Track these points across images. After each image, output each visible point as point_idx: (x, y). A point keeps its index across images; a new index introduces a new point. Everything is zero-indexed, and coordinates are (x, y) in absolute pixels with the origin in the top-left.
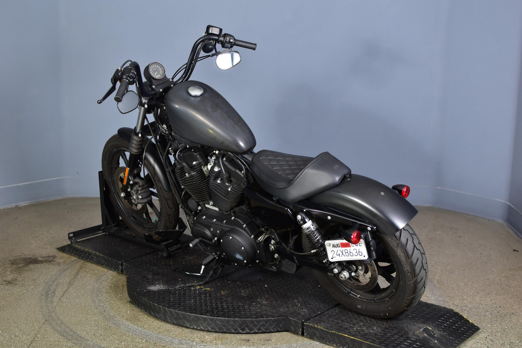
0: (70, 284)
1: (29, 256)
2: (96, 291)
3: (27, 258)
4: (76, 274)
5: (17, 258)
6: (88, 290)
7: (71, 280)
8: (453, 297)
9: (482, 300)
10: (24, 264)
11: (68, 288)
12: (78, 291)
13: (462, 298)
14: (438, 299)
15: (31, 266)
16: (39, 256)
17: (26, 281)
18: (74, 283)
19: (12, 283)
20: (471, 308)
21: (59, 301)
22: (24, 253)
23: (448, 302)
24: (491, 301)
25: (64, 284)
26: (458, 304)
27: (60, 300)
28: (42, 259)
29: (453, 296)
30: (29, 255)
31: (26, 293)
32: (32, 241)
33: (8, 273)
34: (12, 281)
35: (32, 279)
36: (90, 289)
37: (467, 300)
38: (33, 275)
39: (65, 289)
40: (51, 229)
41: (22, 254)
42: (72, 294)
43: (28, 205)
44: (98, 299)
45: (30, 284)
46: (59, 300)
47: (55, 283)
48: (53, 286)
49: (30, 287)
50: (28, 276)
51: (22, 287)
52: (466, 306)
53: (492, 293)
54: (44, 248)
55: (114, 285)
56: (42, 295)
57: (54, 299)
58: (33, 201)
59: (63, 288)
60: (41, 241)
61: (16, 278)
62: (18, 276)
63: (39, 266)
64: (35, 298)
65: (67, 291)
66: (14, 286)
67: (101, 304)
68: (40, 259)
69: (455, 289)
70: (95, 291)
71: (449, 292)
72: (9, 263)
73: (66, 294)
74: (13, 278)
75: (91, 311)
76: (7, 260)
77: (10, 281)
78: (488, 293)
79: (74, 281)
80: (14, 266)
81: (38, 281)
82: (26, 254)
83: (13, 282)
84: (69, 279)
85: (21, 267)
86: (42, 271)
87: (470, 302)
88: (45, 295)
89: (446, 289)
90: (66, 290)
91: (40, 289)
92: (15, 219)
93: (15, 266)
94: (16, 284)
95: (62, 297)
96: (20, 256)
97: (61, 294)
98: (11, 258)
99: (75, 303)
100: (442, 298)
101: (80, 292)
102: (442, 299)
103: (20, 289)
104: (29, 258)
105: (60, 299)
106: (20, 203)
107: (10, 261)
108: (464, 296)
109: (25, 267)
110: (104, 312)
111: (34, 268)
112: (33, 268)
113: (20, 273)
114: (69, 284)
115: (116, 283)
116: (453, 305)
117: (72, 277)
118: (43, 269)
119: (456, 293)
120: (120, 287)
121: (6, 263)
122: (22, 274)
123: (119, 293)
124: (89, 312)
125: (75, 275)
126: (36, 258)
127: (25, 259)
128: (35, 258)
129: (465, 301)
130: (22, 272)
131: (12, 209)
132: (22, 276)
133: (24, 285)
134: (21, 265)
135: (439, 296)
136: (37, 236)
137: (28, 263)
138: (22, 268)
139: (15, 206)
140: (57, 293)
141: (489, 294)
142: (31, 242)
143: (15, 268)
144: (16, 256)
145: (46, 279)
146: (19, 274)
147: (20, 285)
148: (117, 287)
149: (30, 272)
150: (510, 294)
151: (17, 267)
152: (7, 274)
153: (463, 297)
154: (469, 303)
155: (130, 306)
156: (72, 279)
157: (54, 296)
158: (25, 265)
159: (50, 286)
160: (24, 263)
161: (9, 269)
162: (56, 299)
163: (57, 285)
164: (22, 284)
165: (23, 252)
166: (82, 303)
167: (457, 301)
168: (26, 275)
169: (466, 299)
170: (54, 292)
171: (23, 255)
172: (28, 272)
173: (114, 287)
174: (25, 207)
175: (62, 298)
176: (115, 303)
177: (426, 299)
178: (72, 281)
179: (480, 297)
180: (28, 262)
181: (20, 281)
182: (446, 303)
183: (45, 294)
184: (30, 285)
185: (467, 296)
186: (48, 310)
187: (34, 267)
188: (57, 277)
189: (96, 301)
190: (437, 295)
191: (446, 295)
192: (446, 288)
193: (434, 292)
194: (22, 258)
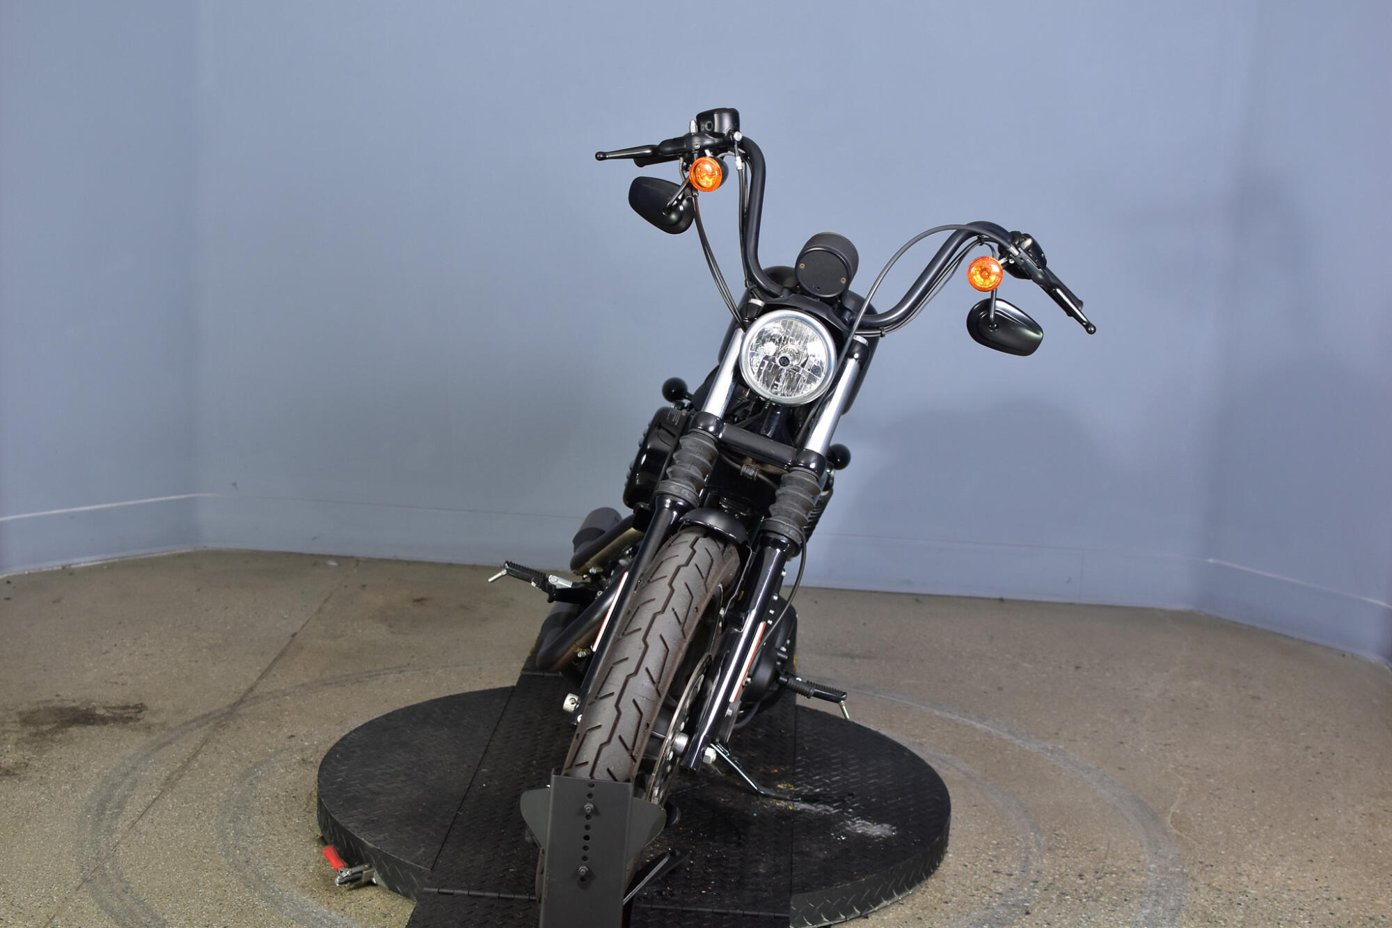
0: (169, 783)
1: (73, 704)
2: (234, 807)
3: (66, 709)
4: (188, 759)
5: (41, 707)
6: (214, 804)
7: (172, 774)
8: (1212, 866)
9: (1291, 877)
10: (56, 725)
11: (161, 793)
12: (187, 803)
13: (1236, 869)
14: (1167, 868)
15: (74, 730)
16: (99, 704)
17: (52, 770)
18: (180, 781)
19: (14, 774)
20: (1256, 899)
21: (130, 829)
22: (61, 696)
23: (1194, 880)
24: (1317, 880)
25: (151, 784)
26: (1220, 886)
27: (133, 826)
28: (107, 712)
29: (1212, 864)
30: (74, 701)
31: (47, 802)
32: (89, 662)
33: (9, 746)
34: (14, 769)
35: (69, 765)
36: (218, 801)
37: (1248, 876)
38: (75, 755)
39: (150, 798)
40: (147, 634)
41: (54, 697)
42: (169, 810)
43: (97, 566)
44: (234, 829)
45: (63, 778)
46: (130, 826)
47: (129, 781)
48: (123, 787)
49: (60, 787)
50: (61, 758)
51: (39, 785)
52: (1245, 892)
53: (1323, 858)
54: (116, 683)
55: (287, 792)
56: (88, 811)
57: (117, 824)
58: (110, 556)
59: (147, 794)
61: (26, 761)
62: (35, 756)
63: (93, 730)
64: (68, 819)
65: (156, 802)
66: (18, 782)
67: (240, 842)
68: (101, 712)
69: (1221, 844)
70: (230, 807)
71: (1203, 850)
72: (18, 720)
73: (152, 810)
74: (19, 762)
75: (211, 860)
76: (12, 710)
77: (9, 768)
78: (1311, 858)
79: (181, 776)
80: (28, 728)
81: (85, 771)
82: (65, 698)
83: (18, 772)
84: (168, 770)
85: (47, 732)
86: (100, 745)
87: (1257, 883)
88: (97, 810)
89: (1194, 842)
90: (155, 799)
91: (86, 795)
92: (54, 602)
93: (32, 728)
94: (25, 778)
95: (139, 819)
96: (49, 701)
97: (140, 810)
98: (25, 707)
99: (172, 835)
100: (1181, 867)
101: (190, 806)
102: (1178, 869)
103: (32, 792)
104: (74, 709)
105: (134, 823)
106: (76, 560)
107: (20, 713)
108: (1243, 865)
109: (56, 732)
110: (244, 864)
111: (81, 737)
112: (77, 737)
113: (41, 747)
114: (166, 784)
115: (291, 788)
116: (1207, 889)
117: (178, 766)
118: (103, 739)
119: (1221, 854)
120: (299, 799)
121: (10, 718)
122: (47, 750)
123: (295, 814)
124: (205, 863)
125: (186, 760)
126: (91, 709)
127: (61, 711)
128: (88, 709)
129: (1244, 879)
130: (46, 746)
131: (51, 574)
132: (44, 756)
133: (44, 780)
134: (45, 728)
135: (1171, 859)
136: (105, 648)
137: (68, 721)
138: (49, 736)
139: (60, 568)
140: (129, 807)
141: (1314, 860)
142: (86, 665)
143: (31, 735)
144: (38, 703)
145: (107, 769)
146: (38, 751)
147: (35, 780)
148: (294, 797)
149: (68, 748)
150: (1373, 864)
151: (35, 731)
152: (5, 751)
153: (1239, 865)
154: (1253, 884)
155: (318, 852)
156: (176, 771)
157: (118, 814)
158: (58, 727)
159: (114, 786)
160: (55, 722)
161: (13, 737)
162: (122, 824)
163: (134, 786)
164: (41, 777)
165: (59, 693)
166: (192, 837)
167: (1221, 876)
168: (55, 755)
169: (1247, 872)
170: (120, 806)
171: (57, 699)
172: (61, 747)
173: (286, 796)
174: (88, 570)
175: (140, 822)
176: (279, 840)
177: (1134, 868)
178: (175, 776)
179: (1285, 869)
180: (67, 718)
181: (36, 769)
182: (1189, 883)
183: (96, 808)
184: (62, 781)
185: (1250, 863)
186: (96, 851)
187: (83, 732)
188: (138, 763)
189: (229, 833)
190: (1166, 858)
191: (1192, 858)
192: (1195, 840)
193: (1160, 848)
194: (53, 707)
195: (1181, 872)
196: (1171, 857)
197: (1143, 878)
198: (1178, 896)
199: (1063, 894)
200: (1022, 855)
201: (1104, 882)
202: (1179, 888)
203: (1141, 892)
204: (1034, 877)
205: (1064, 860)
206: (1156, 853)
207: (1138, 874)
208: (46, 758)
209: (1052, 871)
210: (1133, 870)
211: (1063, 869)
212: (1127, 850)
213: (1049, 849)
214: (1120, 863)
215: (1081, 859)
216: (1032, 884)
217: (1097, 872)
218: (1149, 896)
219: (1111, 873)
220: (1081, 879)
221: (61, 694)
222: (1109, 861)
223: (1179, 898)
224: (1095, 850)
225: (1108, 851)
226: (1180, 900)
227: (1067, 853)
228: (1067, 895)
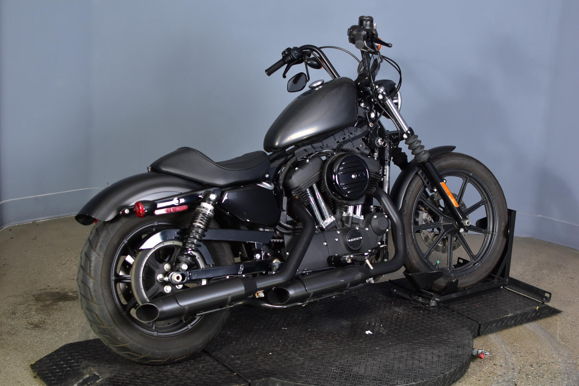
1: (57, 291)
3: (54, 293)
5: (43, 292)
10: (52, 301)
15: (61, 303)
16: (69, 290)
17: (57, 324)
19: (40, 327)
22: (50, 286)
28: (74, 294)
30: (57, 289)
32: (58, 269)
33: (33, 312)
34: (39, 324)
35: (64, 321)
38: (65, 316)
41: (47, 287)
49: (63, 333)
50: (59, 318)
51: (53, 332)
54: (74, 279)
58: (52, 217)
60: (69, 270)
61: (44, 320)
62: (46, 317)
63: (69, 304)
66: (43, 331)
68: (70, 294)
72: (34, 299)
74: (40, 320)
76: (29, 294)
77: (37, 324)
80: (40, 303)
81: (72, 325)
82: (52, 287)
83: (41, 326)
85: (49, 305)
89: (573, 348)
92: (34, 239)
93: (41, 303)
94: (45, 329)
96: (45, 289)
98: (35, 292)
104: (58, 293)
106: (38, 219)
107: (34, 296)
109: (53, 305)
111: (65, 307)
112: (63, 307)
113: (48, 313)
118: (76, 308)
121: (29, 298)
122: (51, 314)
126: (65, 292)
127: (52, 294)
130: (50, 312)
131: (29, 226)
133: (55, 330)
134: (48, 303)
135: (567, 357)
136: (63, 262)
137: (57, 299)
138: (50, 307)
139: (31, 222)
142: (57, 271)
143: (42, 306)
144: (40, 290)
146: (47, 315)
147: (50, 329)
149: (61, 313)
152: (32, 315)
160: (51, 300)
161: (34, 308)
164: (53, 328)
165: (48, 285)
168: (56, 316)
171: (49, 288)
172: (58, 312)
180: (56, 297)
181: (49, 324)
187: (65, 305)
190: (564, 356)
191: (575, 355)
193: (560, 351)
194: (48, 292)
195: (573, 362)
196: (566, 355)
197: (558, 366)
198: (576, 374)
199: (527, 375)
200: (503, 356)
201: (542, 368)
202: (575, 371)
203: (560, 373)
204: (512, 367)
205: (521, 358)
206: (559, 354)
207: (555, 364)
208: (52, 318)
209: (519, 364)
210: (553, 362)
211: (523, 363)
212: (546, 353)
213: (513, 353)
214: (546, 359)
215: (528, 357)
216: (512, 370)
217: (538, 364)
218: (564, 375)
219: (544, 364)
220: (532, 367)
221: (50, 285)
222: (541, 358)
223: (577, 375)
224: (533, 353)
225: (538, 353)
226: (578, 376)
227: (521, 355)
228: (529, 375)
